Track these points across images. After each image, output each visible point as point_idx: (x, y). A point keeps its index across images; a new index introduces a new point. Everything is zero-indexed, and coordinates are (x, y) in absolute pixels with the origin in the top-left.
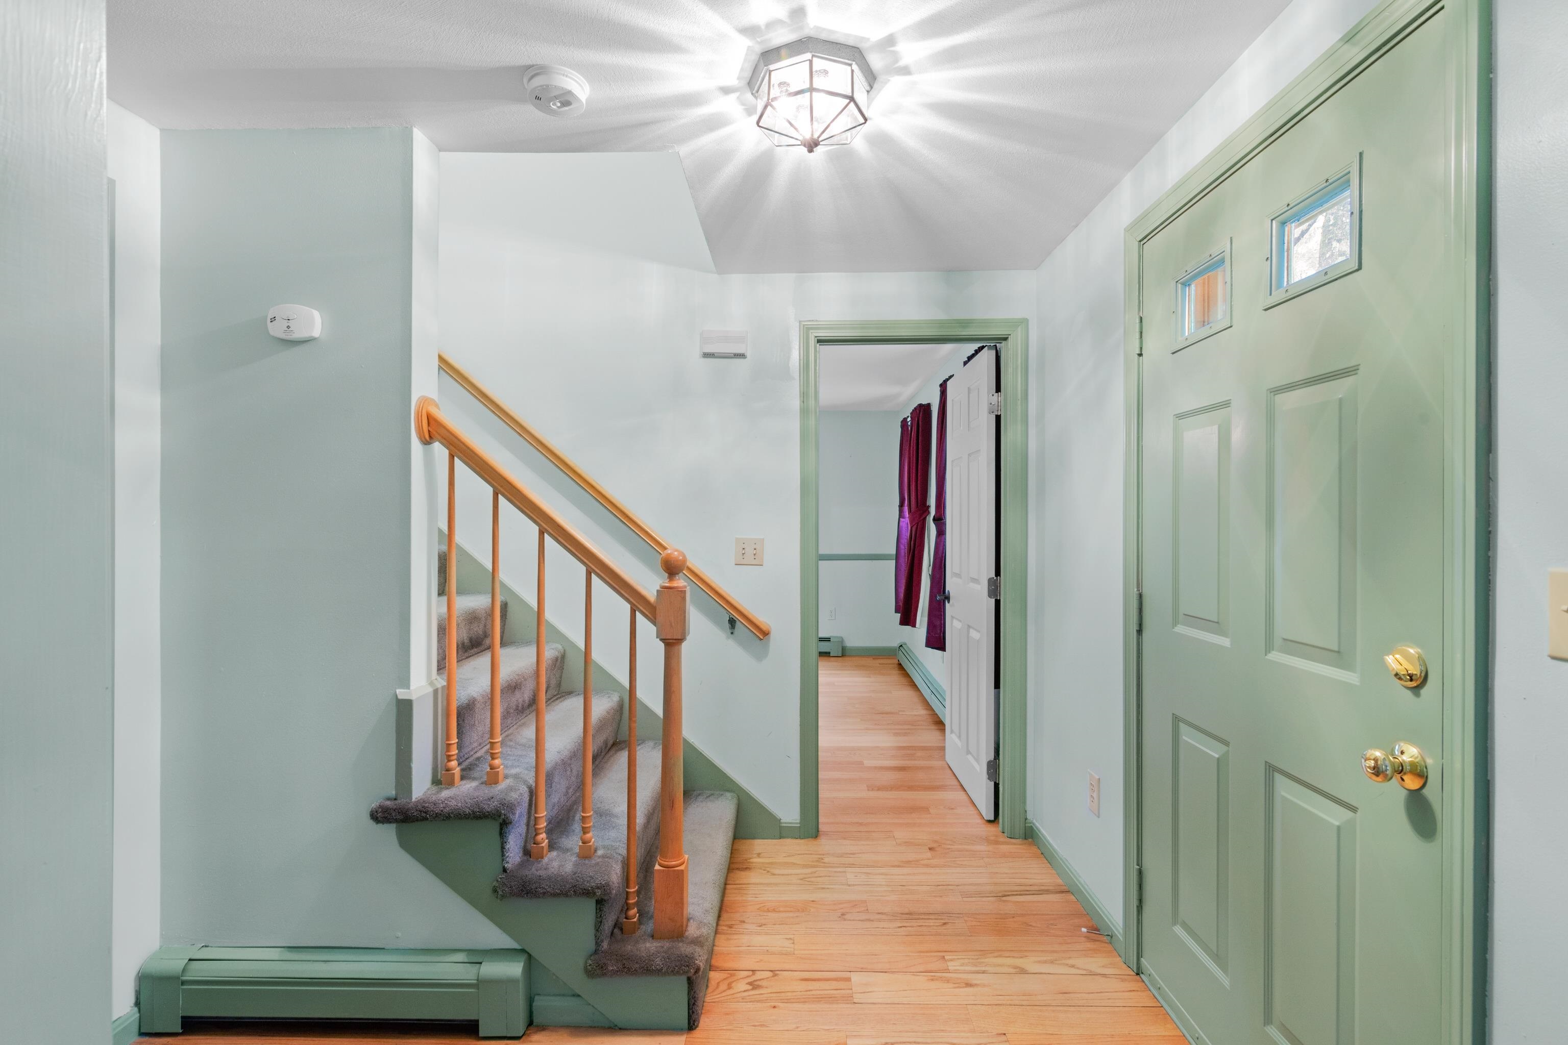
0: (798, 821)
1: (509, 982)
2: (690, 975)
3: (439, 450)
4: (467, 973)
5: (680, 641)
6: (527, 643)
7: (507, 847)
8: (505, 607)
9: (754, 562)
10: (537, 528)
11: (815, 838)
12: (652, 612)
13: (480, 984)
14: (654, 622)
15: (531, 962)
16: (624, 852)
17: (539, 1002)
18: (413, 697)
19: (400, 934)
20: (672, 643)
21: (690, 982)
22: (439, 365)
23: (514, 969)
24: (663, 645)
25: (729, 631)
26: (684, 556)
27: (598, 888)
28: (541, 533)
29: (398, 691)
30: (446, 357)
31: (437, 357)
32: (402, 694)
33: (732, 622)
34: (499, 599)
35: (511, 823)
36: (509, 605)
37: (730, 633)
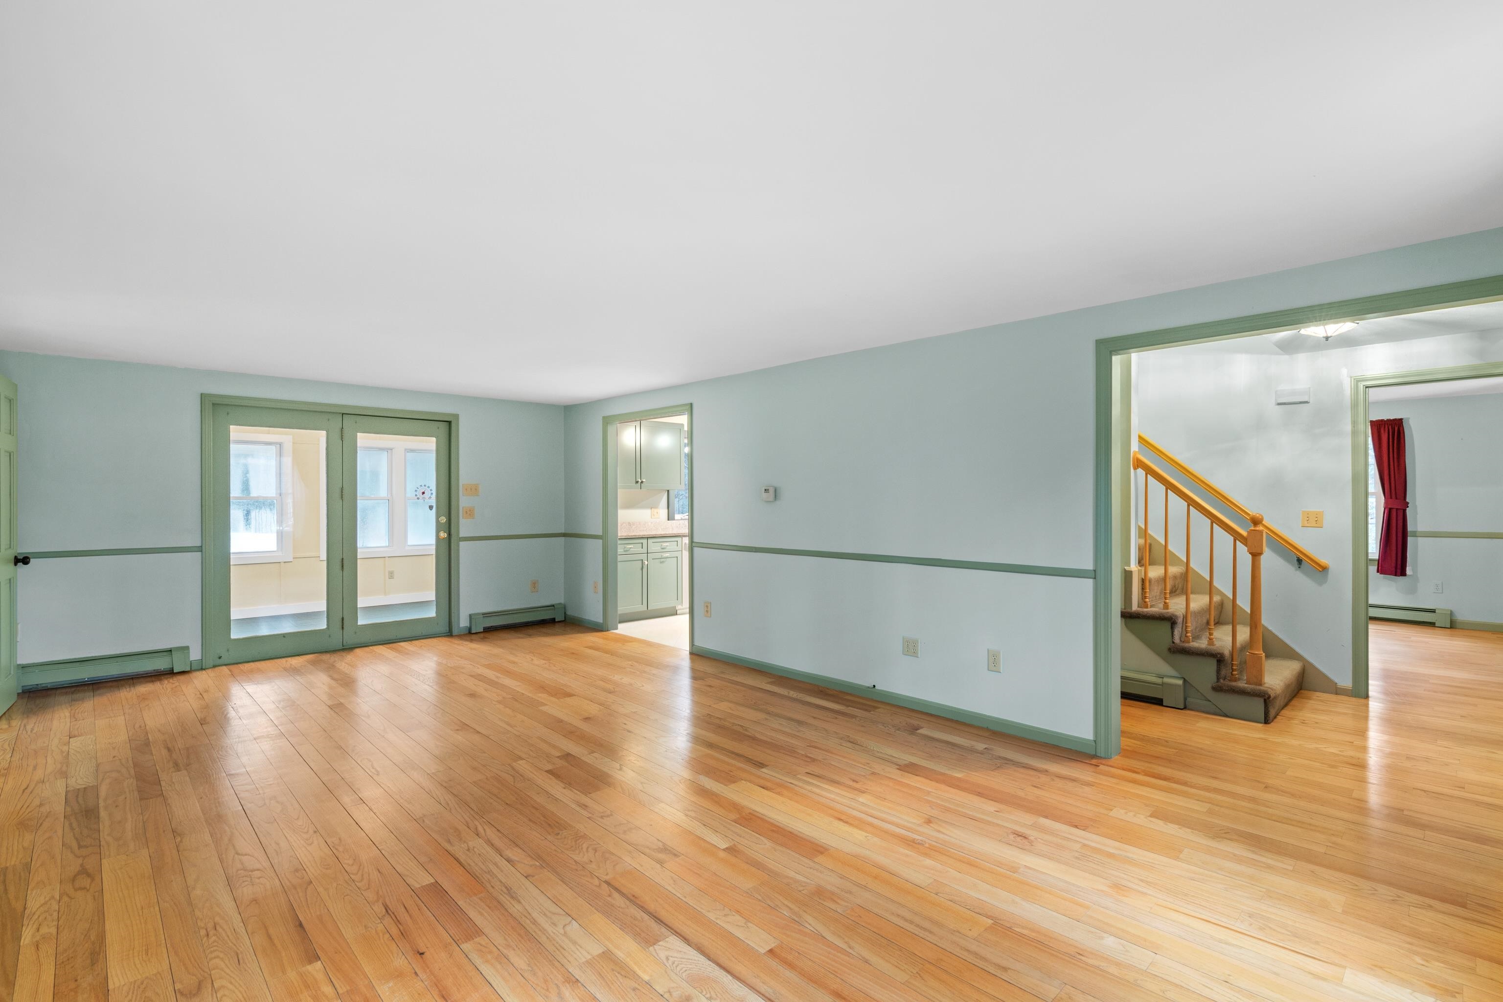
0: (1351, 686)
1: (1179, 686)
2: (1265, 698)
3: (1141, 472)
4: (1159, 681)
5: (1260, 554)
6: (1160, 564)
7: (1175, 633)
8: (1150, 545)
9: (1316, 525)
10: (1186, 504)
11: (1365, 698)
12: (1245, 541)
13: (1163, 684)
14: (1246, 545)
15: (1185, 680)
16: (1231, 649)
17: (1189, 699)
18: (1133, 570)
19: (1125, 663)
20: (1256, 555)
21: (1265, 701)
22: (1139, 441)
23: (1180, 682)
24: (1251, 556)
25: (1297, 566)
26: (1262, 516)
27: (1218, 654)
28: (1188, 506)
29: (1125, 567)
30: (1143, 436)
31: (1138, 437)
32: (1127, 568)
33: (1300, 561)
34: (1148, 541)
35: (1176, 624)
36: (1152, 545)
37: (1298, 567)
